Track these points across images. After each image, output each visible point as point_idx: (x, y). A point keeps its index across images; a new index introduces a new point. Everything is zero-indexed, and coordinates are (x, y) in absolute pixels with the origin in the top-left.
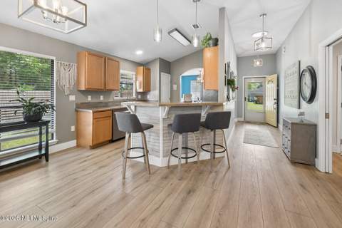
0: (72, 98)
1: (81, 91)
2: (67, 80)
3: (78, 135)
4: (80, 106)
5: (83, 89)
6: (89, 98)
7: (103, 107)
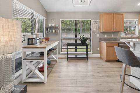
0: (98, 35)
1: (101, 32)
2: (96, 28)
3: (100, 52)
4: (101, 39)
5: (102, 31)
6: (106, 36)
7: (114, 40)
